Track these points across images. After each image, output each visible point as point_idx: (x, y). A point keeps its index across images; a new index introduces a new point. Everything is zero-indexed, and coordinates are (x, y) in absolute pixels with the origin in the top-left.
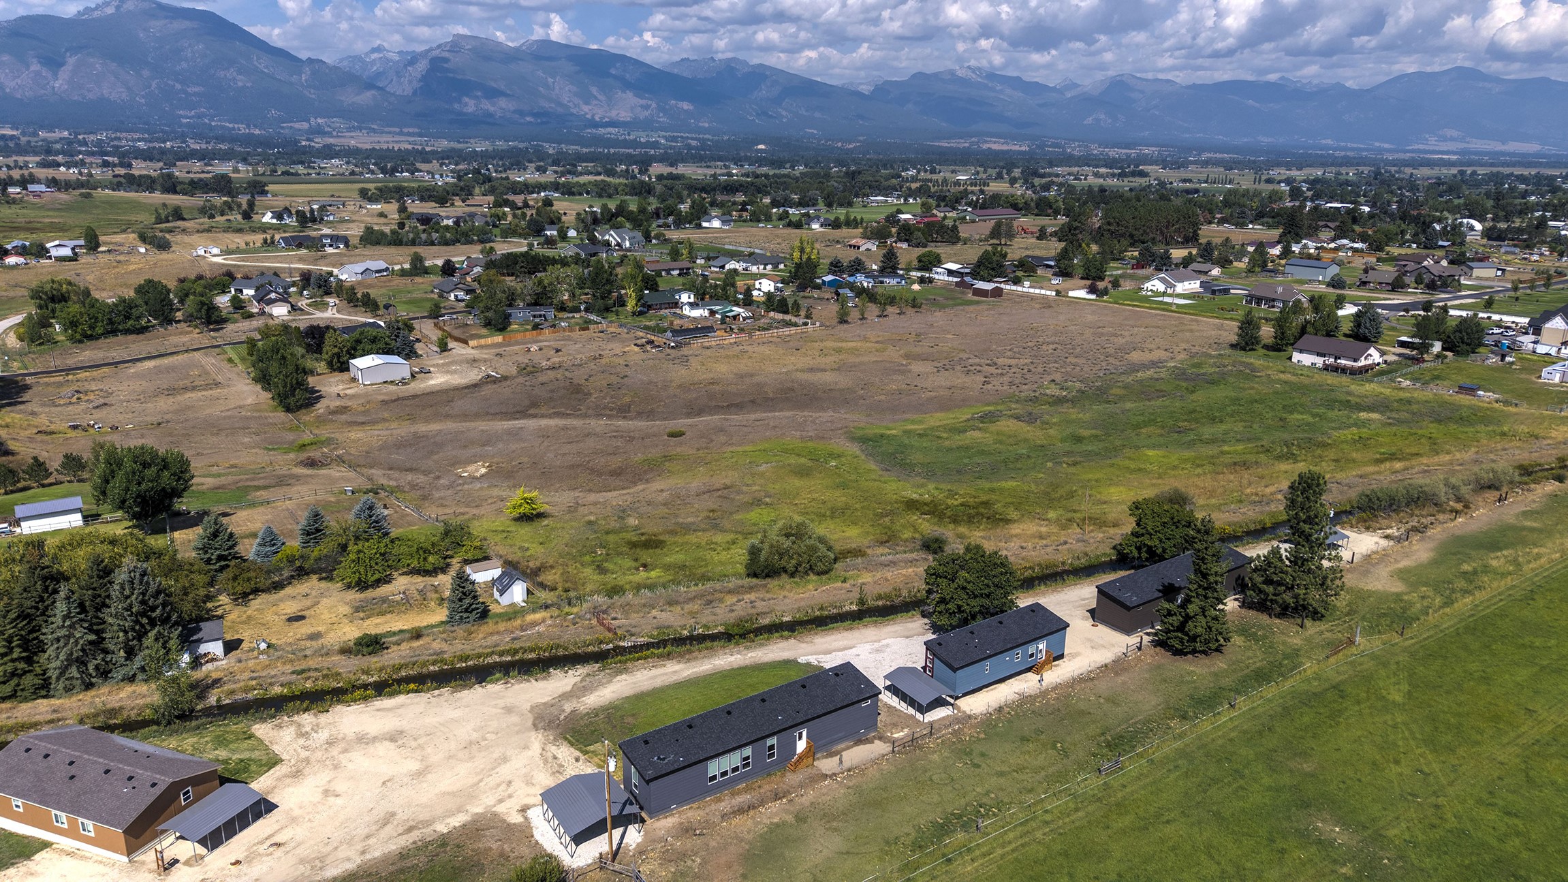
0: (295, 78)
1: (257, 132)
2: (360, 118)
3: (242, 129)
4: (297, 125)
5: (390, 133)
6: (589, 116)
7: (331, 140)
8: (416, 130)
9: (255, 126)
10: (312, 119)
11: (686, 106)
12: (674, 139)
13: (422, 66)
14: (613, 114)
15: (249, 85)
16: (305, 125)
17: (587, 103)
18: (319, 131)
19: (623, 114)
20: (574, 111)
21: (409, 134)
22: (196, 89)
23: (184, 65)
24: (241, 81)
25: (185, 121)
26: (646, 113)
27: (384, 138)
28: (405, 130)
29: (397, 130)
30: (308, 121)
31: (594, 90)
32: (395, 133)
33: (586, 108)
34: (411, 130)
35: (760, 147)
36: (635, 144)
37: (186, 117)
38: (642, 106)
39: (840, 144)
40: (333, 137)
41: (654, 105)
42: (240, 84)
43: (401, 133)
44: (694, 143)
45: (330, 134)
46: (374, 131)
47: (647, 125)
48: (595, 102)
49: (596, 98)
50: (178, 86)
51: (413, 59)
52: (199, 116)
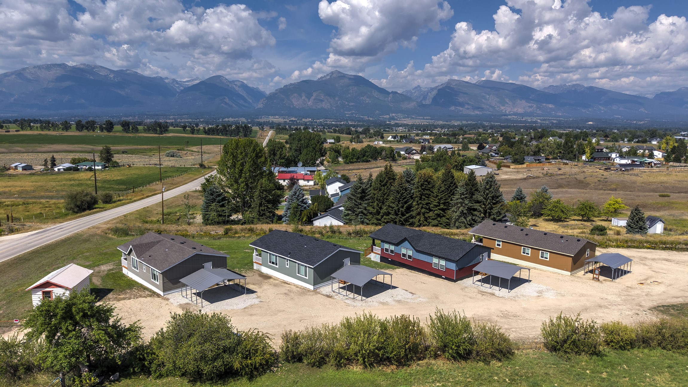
0: (386, 99)
1: (371, 119)
2: (408, 113)
3: (366, 118)
4: (385, 117)
5: (419, 119)
6: (504, 111)
7: (397, 122)
8: (430, 118)
9: (371, 117)
10: (391, 114)
11: (550, 106)
12: (545, 120)
13: (435, 92)
14: (515, 110)
15: (370, 102)
16: (388, 116)
17: (504, 106)
18: (393, 118)
19: (520, 110)
20: (497, 109)
21: (427, 119)
22: (352, 104)
23: (349, 95)
24: (368, 101)
25: (347, 115)
26: (531, 109)
27: (417, 121)
28: (425, 118)
29: (422, 118)
30: (389, 115)
31: (507, 100)
32: (421, 119)
33: (502, 108)
34: (428, 118)
35: (590, 123)
36: (525, 122)
37: (348, 114)
38: (529, 107)
39: (635, 122)
40: (398, 120)
41: (535, 106)
42: (367, 102)
43: (424, 119)
44: (555, 122)
45: (397, 120)
46: (413, 118)
47: (531, 114)
48: (507, 105)
49: (508, 104)
50: (347, 103)
51: (431, 90)
52: (352, 114)
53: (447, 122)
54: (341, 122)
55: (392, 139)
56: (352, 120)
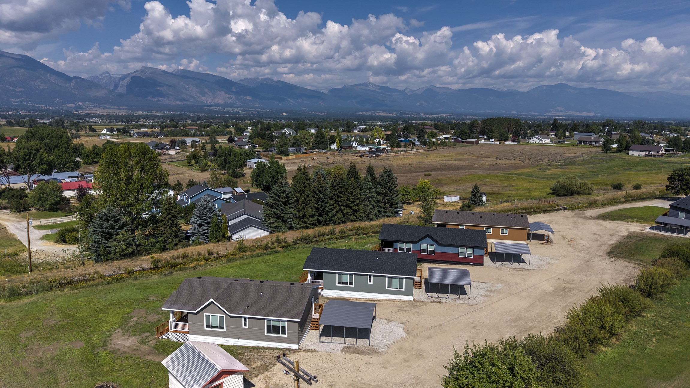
0: (67, 85)
1: (51, 108)
2: (99, 102)
3: (43, 107)
4: (69, 105)
5: (114, 109)
6: (205, 102)
7: (87, 112)
8: (126, 107)
9: (49, 106)
10: (76, 103)
11: (248, 97)
12: (245, 111)
13: (128, 80)
14: (216, 101)
15: (46, 88)
16: (73, 105)
17: (204, 96)
18: (80, 108)
19: (220, 101)
20: (198, 99)
21: (123, 109)
22: (20, 89)
23: (14, 79)
24: (42, 86)
25: (14, 103)
26: (231, 101)
27: (112, 111)
28: (121, 108)
29: (117, 107)
30: (74, 103)
31: (207, 91)
32: (116, 109)
33: (203, 98)
34: (124, 107)
35: (284, 114)
36: (228, 112)
37: (15, 102)
38: (228, 98)
39: (317, 113)
40: (87, 110)
41: (234, 97)
42: (41, 87)
43: (119, 109)
44: (255, 112)
45: (85, 109)
46: (106, 108)
47: (231, 105)
48: (207, 96)
49: (207, 94)
50: (11, 88)
51: (124, 77)
52: (21, 102)
53: (148, 112)
54: (8, 112)
55: (108, 133)
56: (25, 110)
